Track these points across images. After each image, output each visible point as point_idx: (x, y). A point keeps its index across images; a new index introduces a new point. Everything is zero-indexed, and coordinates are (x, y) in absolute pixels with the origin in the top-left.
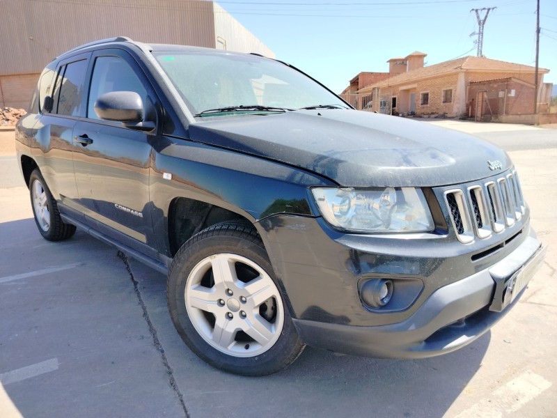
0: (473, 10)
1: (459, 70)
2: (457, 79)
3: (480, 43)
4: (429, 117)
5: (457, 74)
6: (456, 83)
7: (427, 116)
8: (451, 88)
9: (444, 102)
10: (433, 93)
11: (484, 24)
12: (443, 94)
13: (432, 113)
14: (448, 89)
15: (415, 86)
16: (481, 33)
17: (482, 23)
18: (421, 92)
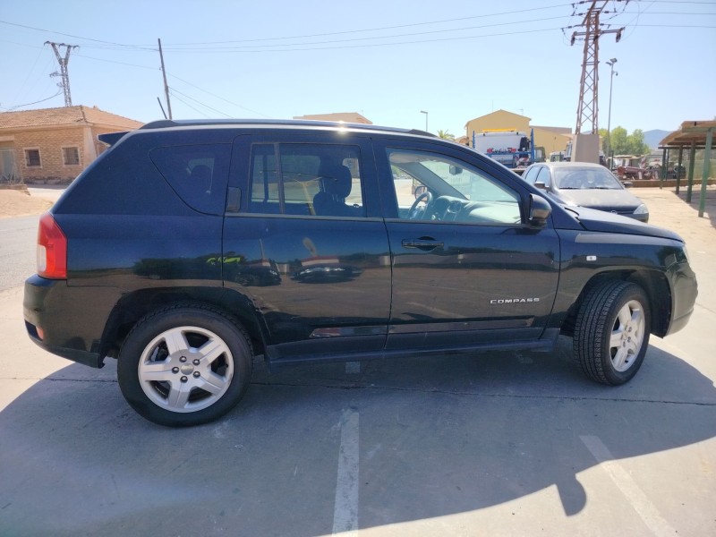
0: (48, 42)
1: (83, 123)
2: (82, 134)
3: (65, 86)
4: (45, 183)
5: (80, 128)
6: (81, 139)
7: (43, 182)
8: (75, 146)
9: (66, 164)
10: (47, 150)
11: (66, 63)
12: (63, 153)
13: (50, 178)
14: (70, 146)
15: (12, 138)
16: (65, 75)
17: (64, 62)
18: (24, 148)
